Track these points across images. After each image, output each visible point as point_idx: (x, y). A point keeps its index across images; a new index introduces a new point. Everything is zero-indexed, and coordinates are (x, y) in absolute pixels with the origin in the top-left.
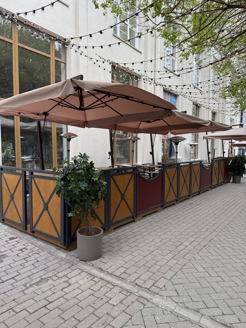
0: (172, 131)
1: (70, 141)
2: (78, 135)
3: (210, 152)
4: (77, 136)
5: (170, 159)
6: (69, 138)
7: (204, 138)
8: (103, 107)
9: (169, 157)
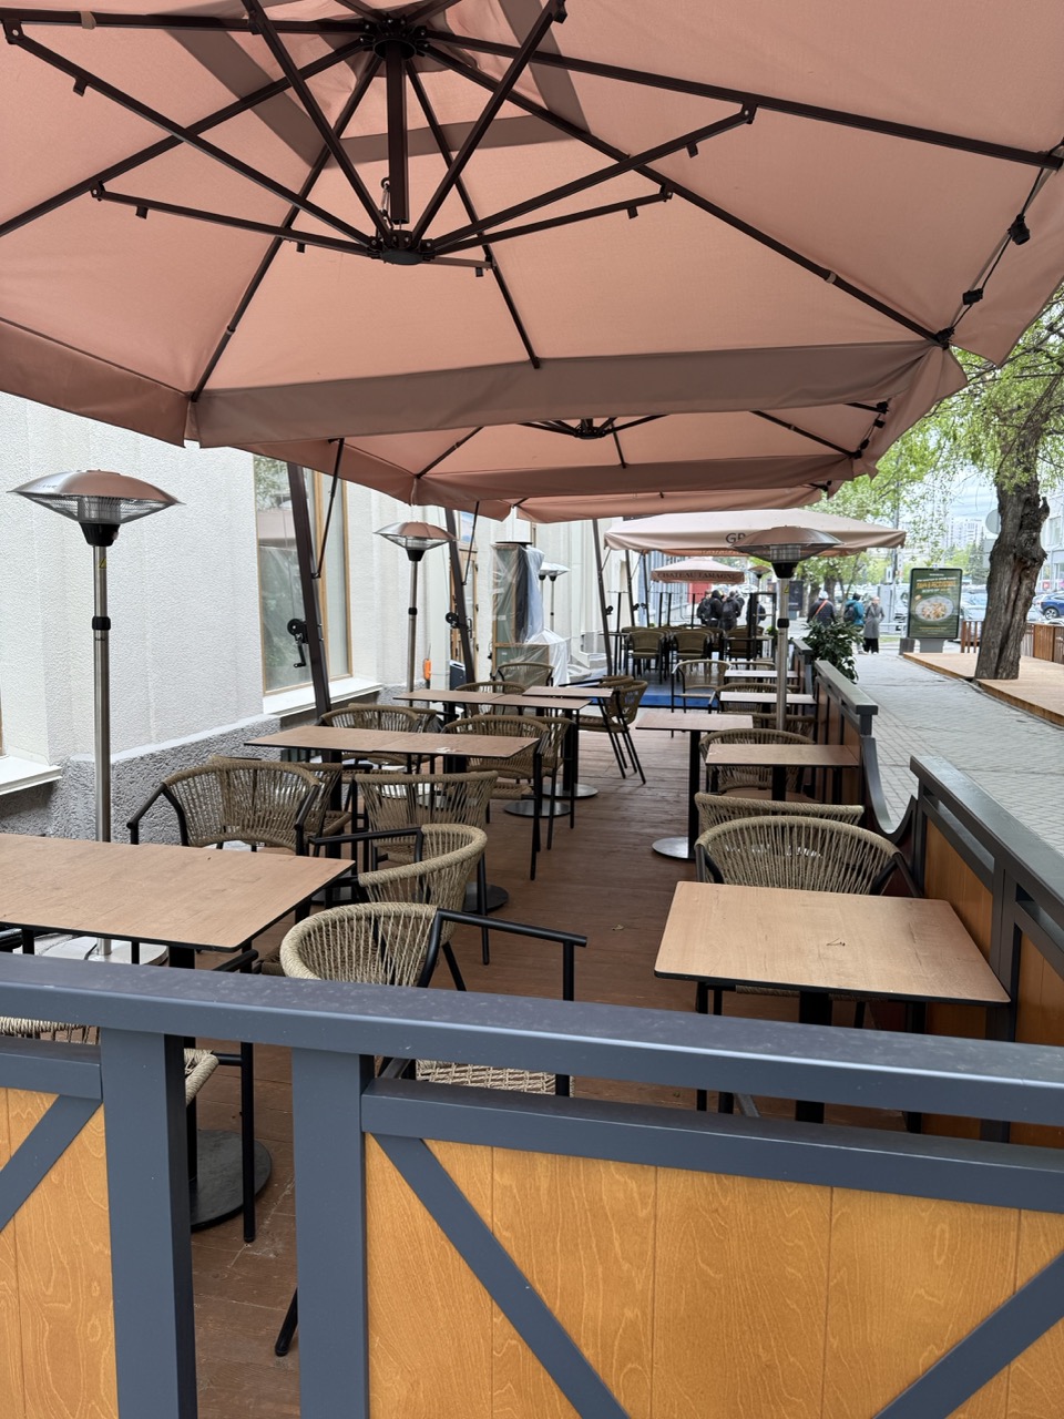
1: (110, 543)
2: (179, 499)
3: (611, 608)
4: (169, 501)
7: (609, 542)
9: (517, 639)
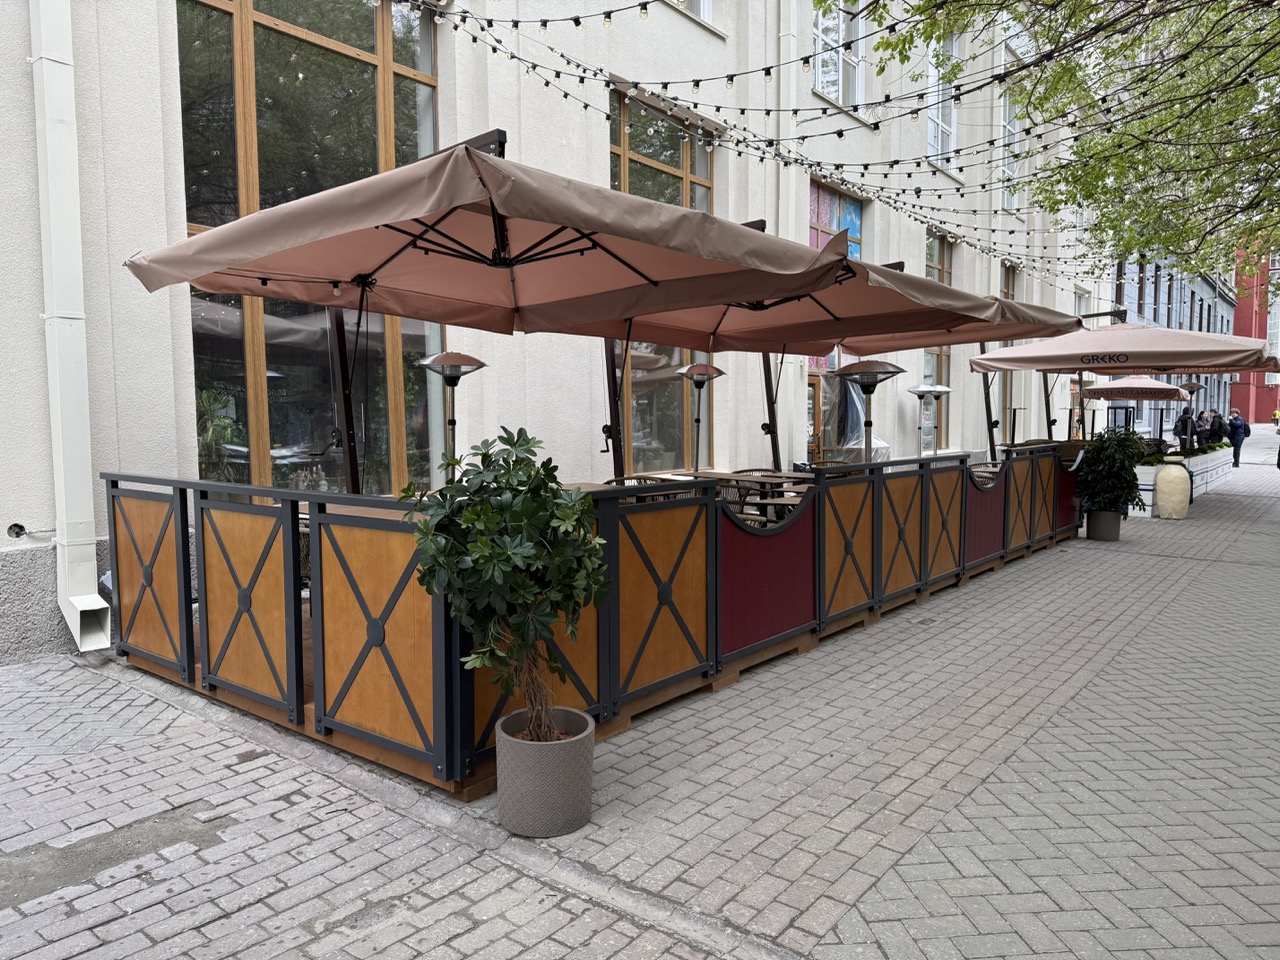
0: (847, 341)
1: (456, 385)
3: (997, 422)
4: (481, 365)
5: (840, 452)
6: (454, 373)
7: (974, 366)
8: (582, 251)
9: (839, 444)
